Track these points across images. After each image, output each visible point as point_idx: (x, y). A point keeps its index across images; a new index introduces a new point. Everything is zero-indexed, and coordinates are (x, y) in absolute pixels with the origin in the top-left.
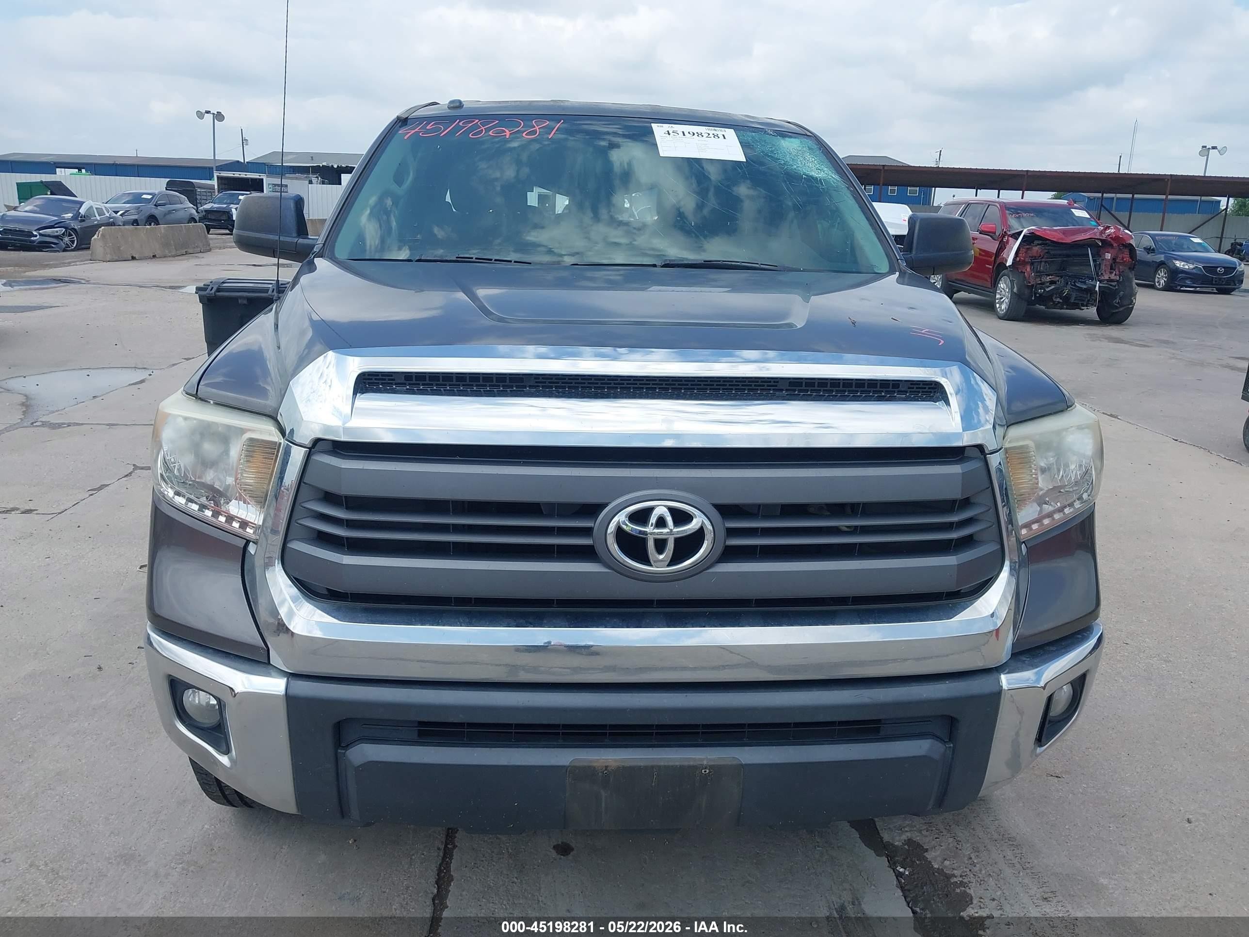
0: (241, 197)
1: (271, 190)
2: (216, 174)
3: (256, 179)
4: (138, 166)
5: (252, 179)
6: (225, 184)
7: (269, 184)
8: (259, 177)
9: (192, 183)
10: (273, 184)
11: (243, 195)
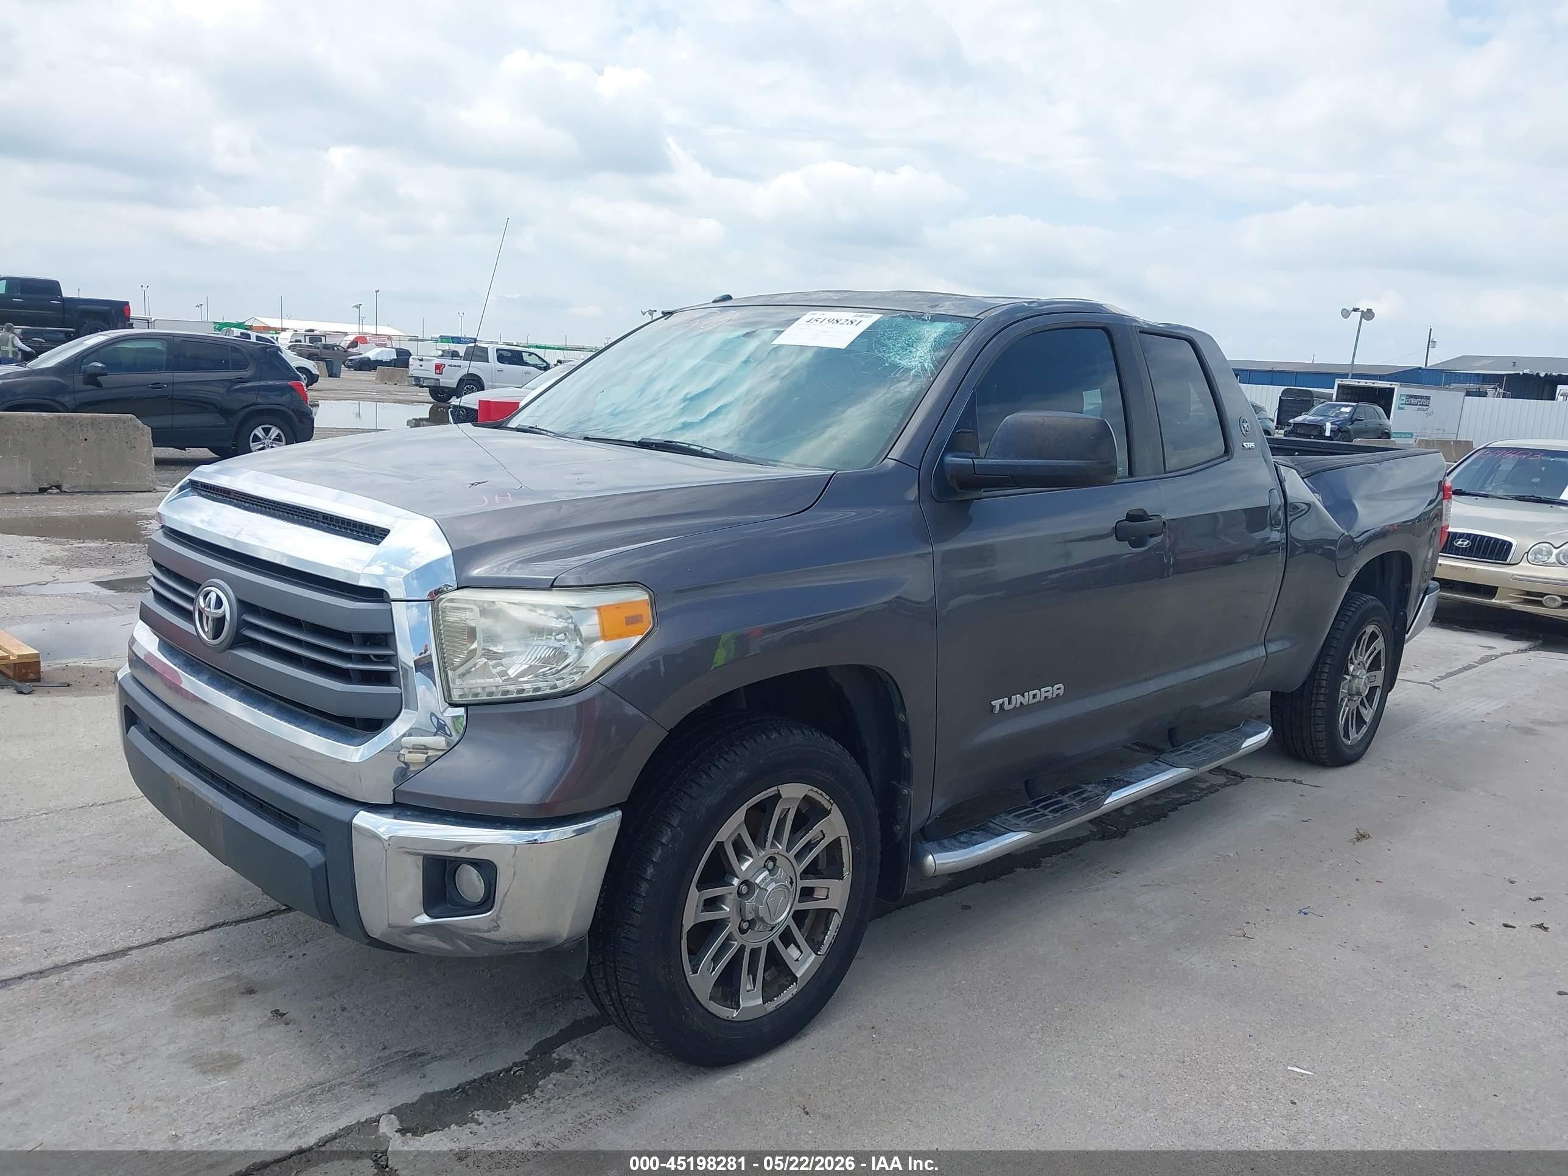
0: (1343, 409)
1: (1403, 402)
2: (1338, 382)
3: (1386, 389)
4: (1297, 373)
5: (1381, 389)
6: (1348, 394)
7: (1401, 395)
8: (1389, 386)
9: (1310, 391)
10: (1408, 395)
11: (1347, 406)
